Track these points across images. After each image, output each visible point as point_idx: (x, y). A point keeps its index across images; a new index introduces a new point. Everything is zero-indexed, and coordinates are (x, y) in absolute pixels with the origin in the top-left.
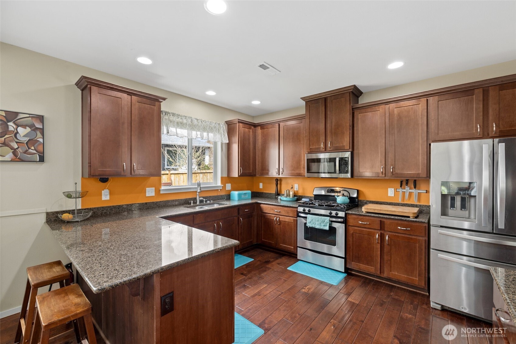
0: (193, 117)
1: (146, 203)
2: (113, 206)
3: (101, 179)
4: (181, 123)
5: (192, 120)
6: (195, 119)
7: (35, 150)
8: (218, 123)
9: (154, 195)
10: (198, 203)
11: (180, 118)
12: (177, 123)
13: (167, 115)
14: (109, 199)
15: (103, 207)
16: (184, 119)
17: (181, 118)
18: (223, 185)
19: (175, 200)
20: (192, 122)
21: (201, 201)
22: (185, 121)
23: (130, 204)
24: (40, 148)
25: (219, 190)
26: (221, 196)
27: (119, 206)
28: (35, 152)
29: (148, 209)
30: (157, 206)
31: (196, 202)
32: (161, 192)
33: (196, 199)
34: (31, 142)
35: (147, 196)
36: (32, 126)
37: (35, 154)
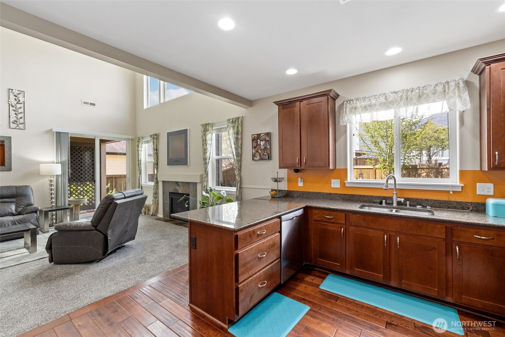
0: (387, 92)
1: (330, 194)
2: (304, 192)
3: (295, 170)
4: (370, 106)
5: (386, 96)
6: (391, 93)
7: (266, 153)
8: (445, 82)
9: (339, 187)
10: (395, 205)
11: (367, 100)
12: (365, 107)
13: (350, 102)
14: (302, 186)
15: (298, 191)
16: (372, 100)
17: (369, 100)
18: (463, 185)
19: (363, 195)
20: (386, 99)
21: (399, 203)
22: (373, 101)
23: (316, 192)
24: (268, 152)
25: (451, 193)
26: (466, 203)
27: (308, 192)
28: (266, 154)
29: (332, 199)
30: (341, 198)
31: (392, 204)
32: (347, 185)
33: (392, 198)
34: (265, 148)
35: (332, 187)
36: (265, 140)
37: (266, 155)
